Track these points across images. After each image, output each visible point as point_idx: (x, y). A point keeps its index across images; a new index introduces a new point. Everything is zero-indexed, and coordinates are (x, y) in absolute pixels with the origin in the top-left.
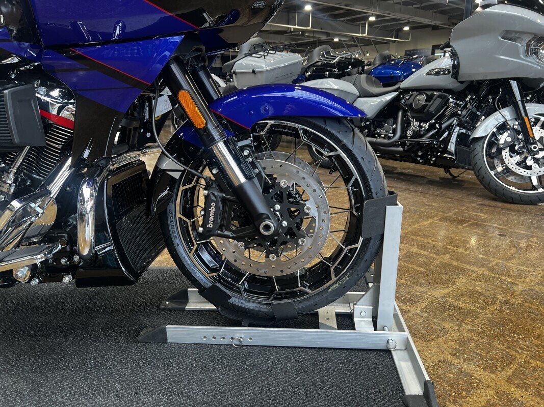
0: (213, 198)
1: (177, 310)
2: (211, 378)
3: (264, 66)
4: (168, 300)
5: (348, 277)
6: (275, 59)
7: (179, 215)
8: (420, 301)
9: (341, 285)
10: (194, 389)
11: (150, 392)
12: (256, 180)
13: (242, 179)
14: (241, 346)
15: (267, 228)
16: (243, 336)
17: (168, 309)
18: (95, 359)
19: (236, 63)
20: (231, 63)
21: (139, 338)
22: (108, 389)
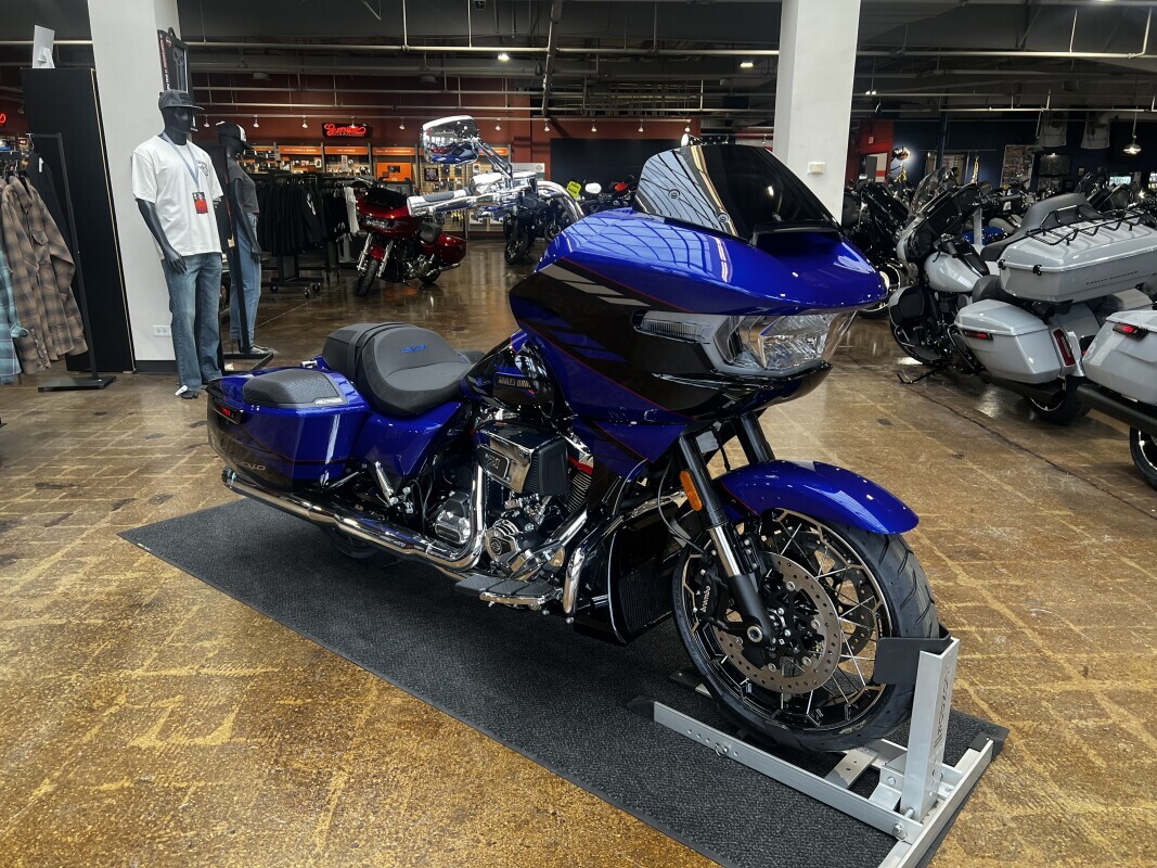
0: (708, 580)
1: (686, 687)
2: (671, 776)
3: (1061, 261)
4: (682, 671)
5: (864, 725)
6: (1116, 239)
7: (684, 584)
8: (1031, 804)
9: (854, 731)
10: (649, 778)
11: (610, 762)
12: (752, 576)
13: (737, 572)
14: (725, 757)
15: (756, 634)
16: (730, 747)
17: (677, 683)
18: (580, 709)
19: (1009, 247)
20: (998, 246)
21: (629, 704)
22: (577, 743)
